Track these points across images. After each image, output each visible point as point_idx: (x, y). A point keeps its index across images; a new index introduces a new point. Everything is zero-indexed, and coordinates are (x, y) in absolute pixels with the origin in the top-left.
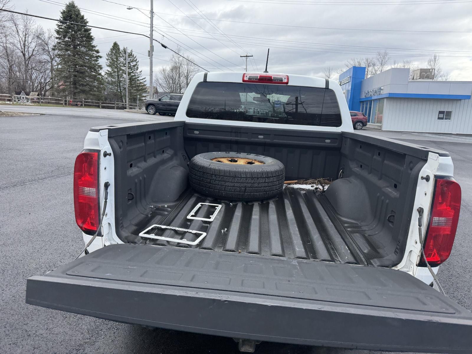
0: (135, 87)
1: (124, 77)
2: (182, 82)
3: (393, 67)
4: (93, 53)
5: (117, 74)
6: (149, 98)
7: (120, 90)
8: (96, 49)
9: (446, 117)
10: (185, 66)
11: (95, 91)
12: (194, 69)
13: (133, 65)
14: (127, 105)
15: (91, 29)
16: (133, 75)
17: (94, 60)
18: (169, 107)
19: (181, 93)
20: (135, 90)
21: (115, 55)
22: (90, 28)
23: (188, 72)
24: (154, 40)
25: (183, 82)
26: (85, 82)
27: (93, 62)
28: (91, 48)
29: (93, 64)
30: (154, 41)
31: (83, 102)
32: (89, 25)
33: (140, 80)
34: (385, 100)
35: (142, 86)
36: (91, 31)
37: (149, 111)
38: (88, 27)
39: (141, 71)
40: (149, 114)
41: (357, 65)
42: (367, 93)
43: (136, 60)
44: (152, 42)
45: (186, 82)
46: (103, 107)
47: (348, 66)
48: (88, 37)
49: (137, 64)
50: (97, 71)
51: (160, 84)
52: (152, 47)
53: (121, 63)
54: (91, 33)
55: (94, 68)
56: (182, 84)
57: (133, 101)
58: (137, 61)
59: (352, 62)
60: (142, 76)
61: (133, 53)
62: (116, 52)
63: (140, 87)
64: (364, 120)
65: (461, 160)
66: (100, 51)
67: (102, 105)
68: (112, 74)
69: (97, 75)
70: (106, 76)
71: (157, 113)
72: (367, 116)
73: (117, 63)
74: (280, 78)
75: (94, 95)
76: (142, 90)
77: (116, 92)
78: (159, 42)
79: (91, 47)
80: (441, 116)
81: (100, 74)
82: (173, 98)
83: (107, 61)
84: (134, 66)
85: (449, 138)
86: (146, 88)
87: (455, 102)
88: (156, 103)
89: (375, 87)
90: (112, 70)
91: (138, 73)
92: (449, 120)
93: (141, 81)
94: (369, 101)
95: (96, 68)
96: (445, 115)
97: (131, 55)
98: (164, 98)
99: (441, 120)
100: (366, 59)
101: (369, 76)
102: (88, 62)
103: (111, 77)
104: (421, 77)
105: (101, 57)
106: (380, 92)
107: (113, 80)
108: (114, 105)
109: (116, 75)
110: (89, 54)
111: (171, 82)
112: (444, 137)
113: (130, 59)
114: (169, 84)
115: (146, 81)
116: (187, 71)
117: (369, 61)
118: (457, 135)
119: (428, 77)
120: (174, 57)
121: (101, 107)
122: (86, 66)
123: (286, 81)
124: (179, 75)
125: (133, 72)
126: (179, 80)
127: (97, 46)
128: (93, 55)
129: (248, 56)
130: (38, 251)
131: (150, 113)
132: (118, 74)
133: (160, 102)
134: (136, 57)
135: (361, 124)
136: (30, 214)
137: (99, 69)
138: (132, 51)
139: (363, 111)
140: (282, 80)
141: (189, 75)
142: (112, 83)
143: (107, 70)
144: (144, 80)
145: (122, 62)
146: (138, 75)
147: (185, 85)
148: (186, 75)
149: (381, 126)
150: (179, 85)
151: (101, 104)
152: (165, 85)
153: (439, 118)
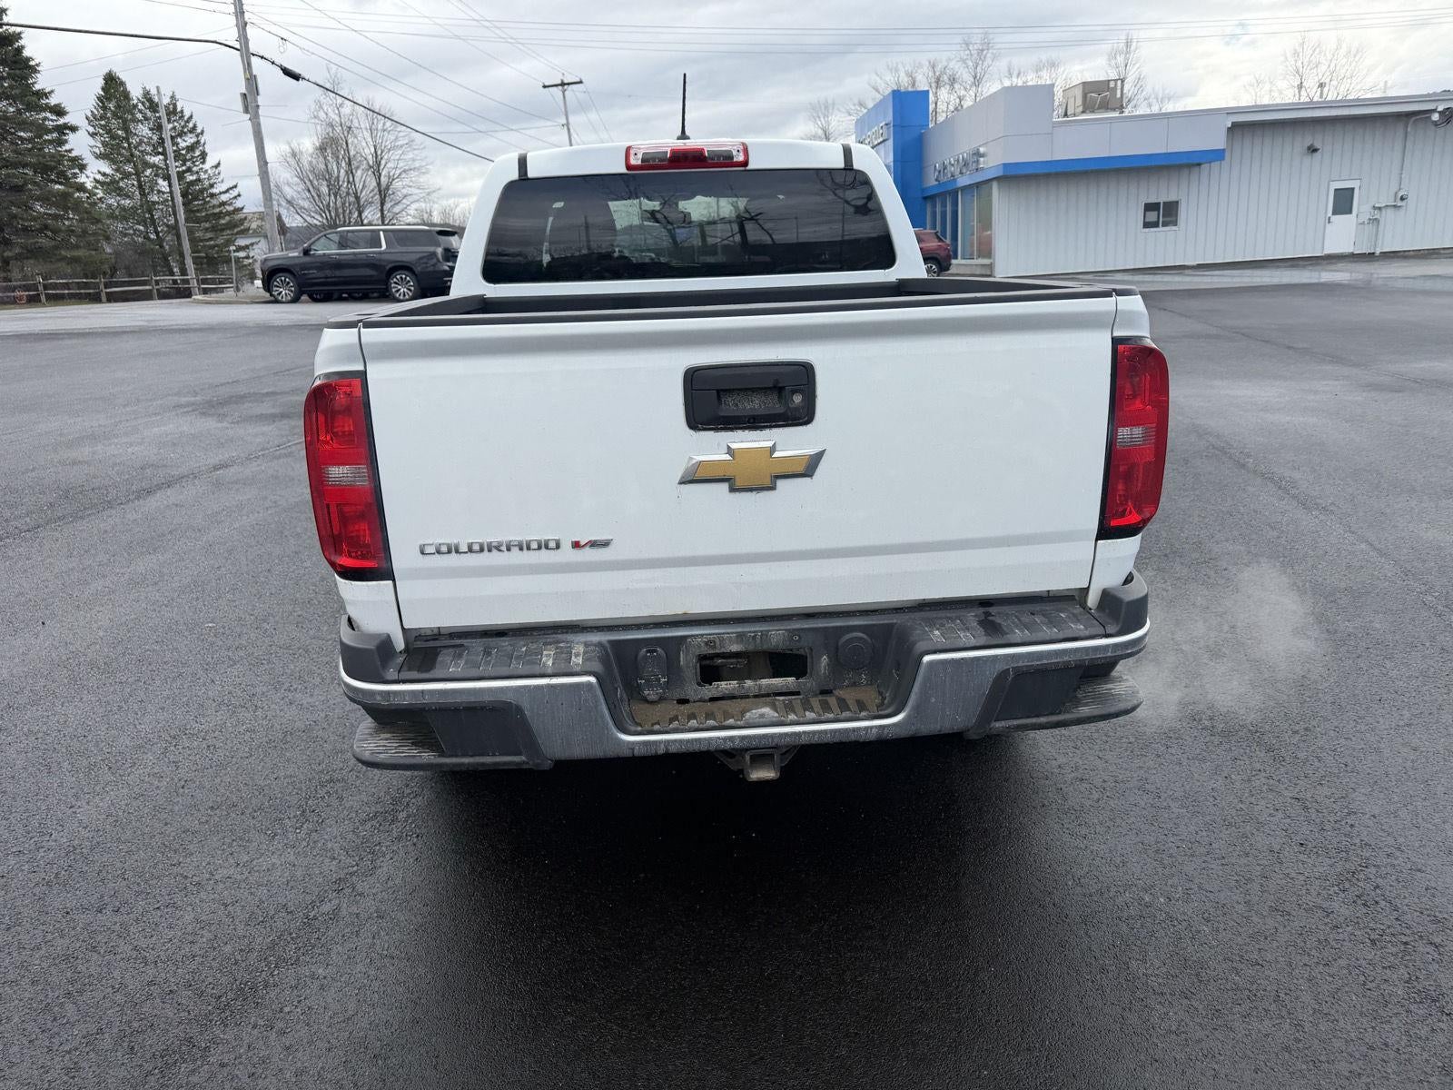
0: (207, 218)
1: (163, 189)
2: (361, 187)
3: (1007, 83)
4: (45, 119)
5: (135, 183)
6: (260, 252)
7: (157, 235)
8: (53, 101)
9: (1166, 219)
10: (365, 133)
11: (77, 247)
12: (396, 139)
13: (188, 147)
14: (194, 283)
15: (22, 36)
16: (194, 177)
17: (50, 142)
18: (338, 273)
19: (365, 222)
20: (207, 229)
21: (115, 115)
22: (18, 29)
23: (376, 152)
24: (253, 55)
25: (364, 187)
26: (34, 219)
27: (50, 150)
28: (35, 100)
29: (52, 156)
30: (254, 60)
31: (41, 288)
32: (11, 22)
33: (221, 193)
34: (995, 185)
35: (229, 213)
36: (22, 42)
37: (275, 293)
38: (8, 27)
39: (219, 164)
40: (276, 301)
41: (905, 84)
42: (940, 172)
43: (195, 127)
44: (249, 64)
45: (374, 184)
46: (112, 298)
47: (877, 90)
48: (15, 62)
49: (198, 142)
50: (67, 179)
51: (289, 202)
52: (251, 81)
53: (141, 142)
54: (23, 47)
55: (55, 168)
56: (364, 193)
57: (205, 266)
58: (199, 131)
59: (889, 78)
60: (222, 181)
61: (178, 104)
62: (118, 107)
63: (223, 218)
64: (943, 254)
65: (1209, 336)
66: (67, 109)
67: (108, 290)
68: (118, 182)
69: (70, 190)
70: (100, 194)
71: (304, 297)
72: (948, 241)
73: (129, 145)
74: (726, 151)
75: (75, 260)
76: (231, 225)
77: (143, 244)
78: (273, 63)
79: (34, 98)
80: (1152, 216)
81: (81, 188)
82: (349, 243)
83: (92, 142)
84: (191, 148)
85: (1177, 279)
86: (246, 218)
87: (1185, 172)
88: (296, 265)
89: (963, 148)
90: (117, 170)
91: (209, 172)
92: (1174, 228)
93: (224, 198)
94: (949, 192)
95: (61, 167)
96: (1162, 214)
97: (174, 112)
98: (317, 243)
99: (1152, 229)
100: (930, 62)
101: (941, 118)
102: (30, 150)
103: (119, 195)
104: (1088, 107)
105: (74, 129)
106: (978, 161)
107: (127, 202)
108: (148, 287)
109: (133, 185)
110: (32, 123)
111: (324, 189)
112: (1167, 278)
113: (171, 126)
114: (319, 196)
115: (239, 195)
116: (373, 150)
117: (939, 68)
118: (1200, 267)
119: (1105, 106)
120: (321, 107)
121: (104, 298)
122: (25, 166)
123: (741, 158)
124: (349, 164)
125: (189, 170)
126: (351, 179)
127: (52, 91)
128: (43, 123)
129: (568, 84)
130: (120, 707)
131: (280, 298)
132: (139, 181)
133: (307, 259)
134: (191, 117)
135: (934, 267)
136: (43, 623)
137: (77, 171)
138: (173, 97)
139: (934, 227)
140: (731, 157)
141: (383, 162)
142: (125, 214)
143: (99, 172)
144: (234, 193)
145: (145, 140)
146: (209, 178)
147: (375, 195)
148: (371, 163)
149: (991, 266)
150: (352, 199)
151: (102, 286)
152: (306, 204)
153: (1147, 225)
